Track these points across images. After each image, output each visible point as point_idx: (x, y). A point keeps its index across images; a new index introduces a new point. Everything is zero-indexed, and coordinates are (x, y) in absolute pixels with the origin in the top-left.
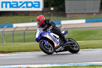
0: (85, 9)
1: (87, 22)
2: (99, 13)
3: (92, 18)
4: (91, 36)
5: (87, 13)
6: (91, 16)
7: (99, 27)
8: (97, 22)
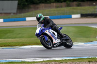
0: (3, 10)
1: (4, 21)
2: (17, 13)
3: (9, 18)
4: (9, 34)
5: (5, 13)
6: (9, 16)
7: (17, 26)
8: (15, 21)
